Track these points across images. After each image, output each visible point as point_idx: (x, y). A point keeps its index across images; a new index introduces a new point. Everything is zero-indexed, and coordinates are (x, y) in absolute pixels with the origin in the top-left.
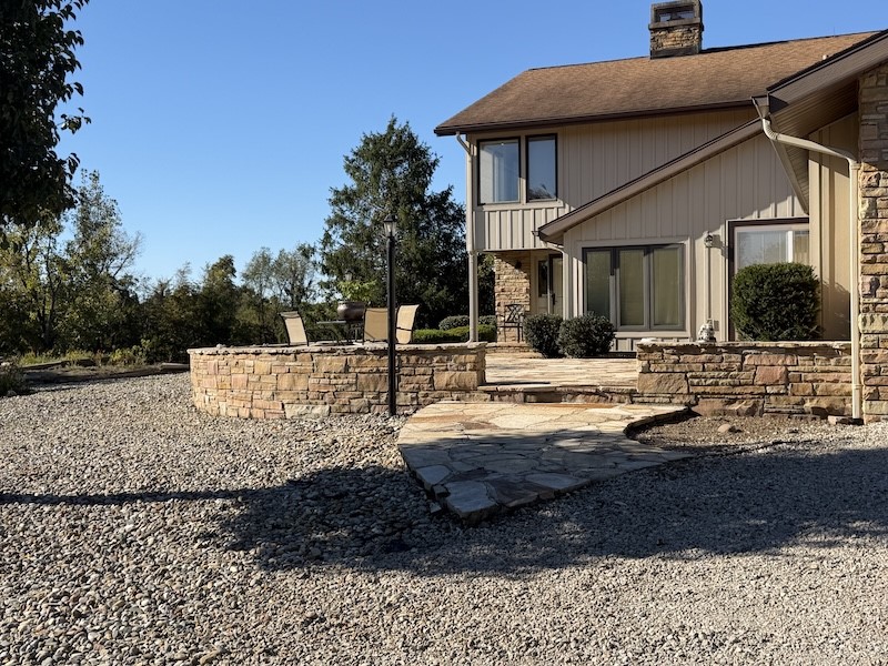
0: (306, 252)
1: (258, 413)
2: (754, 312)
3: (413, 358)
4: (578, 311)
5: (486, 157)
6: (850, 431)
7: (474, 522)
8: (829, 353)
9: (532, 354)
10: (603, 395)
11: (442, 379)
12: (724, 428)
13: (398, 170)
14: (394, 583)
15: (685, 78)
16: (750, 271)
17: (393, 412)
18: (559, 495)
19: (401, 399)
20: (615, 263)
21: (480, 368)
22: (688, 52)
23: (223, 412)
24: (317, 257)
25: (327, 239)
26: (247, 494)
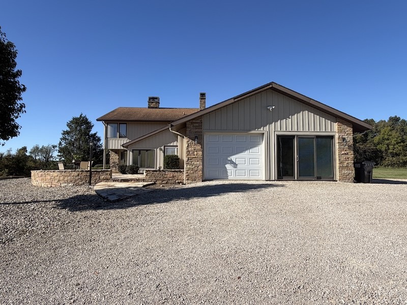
0: (54, 147)
1: (53, 186)
2: (168, 164)
3: (95, 173)
4: (131, 163)
5: (109, 127)
6: (184, 186)
7: (114, 202)
8: (181, 172)
9: (119, 173)
10: (138, 180)
11: (102, 177)
12: (161, 186)
13: (82, 127)
14: (100, 211)
15: (155, 113)
16: (167, 156)
17: (90, 185)
18: (130, 197)
19: (92, 182)
20: (140, 153)
21: (111, 175)
22: (156, 108)
23: (43, 186)
24: (57, 148)
25: (60, 144)
26: (60, 201)
